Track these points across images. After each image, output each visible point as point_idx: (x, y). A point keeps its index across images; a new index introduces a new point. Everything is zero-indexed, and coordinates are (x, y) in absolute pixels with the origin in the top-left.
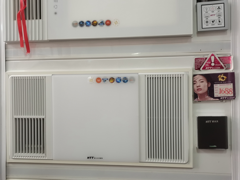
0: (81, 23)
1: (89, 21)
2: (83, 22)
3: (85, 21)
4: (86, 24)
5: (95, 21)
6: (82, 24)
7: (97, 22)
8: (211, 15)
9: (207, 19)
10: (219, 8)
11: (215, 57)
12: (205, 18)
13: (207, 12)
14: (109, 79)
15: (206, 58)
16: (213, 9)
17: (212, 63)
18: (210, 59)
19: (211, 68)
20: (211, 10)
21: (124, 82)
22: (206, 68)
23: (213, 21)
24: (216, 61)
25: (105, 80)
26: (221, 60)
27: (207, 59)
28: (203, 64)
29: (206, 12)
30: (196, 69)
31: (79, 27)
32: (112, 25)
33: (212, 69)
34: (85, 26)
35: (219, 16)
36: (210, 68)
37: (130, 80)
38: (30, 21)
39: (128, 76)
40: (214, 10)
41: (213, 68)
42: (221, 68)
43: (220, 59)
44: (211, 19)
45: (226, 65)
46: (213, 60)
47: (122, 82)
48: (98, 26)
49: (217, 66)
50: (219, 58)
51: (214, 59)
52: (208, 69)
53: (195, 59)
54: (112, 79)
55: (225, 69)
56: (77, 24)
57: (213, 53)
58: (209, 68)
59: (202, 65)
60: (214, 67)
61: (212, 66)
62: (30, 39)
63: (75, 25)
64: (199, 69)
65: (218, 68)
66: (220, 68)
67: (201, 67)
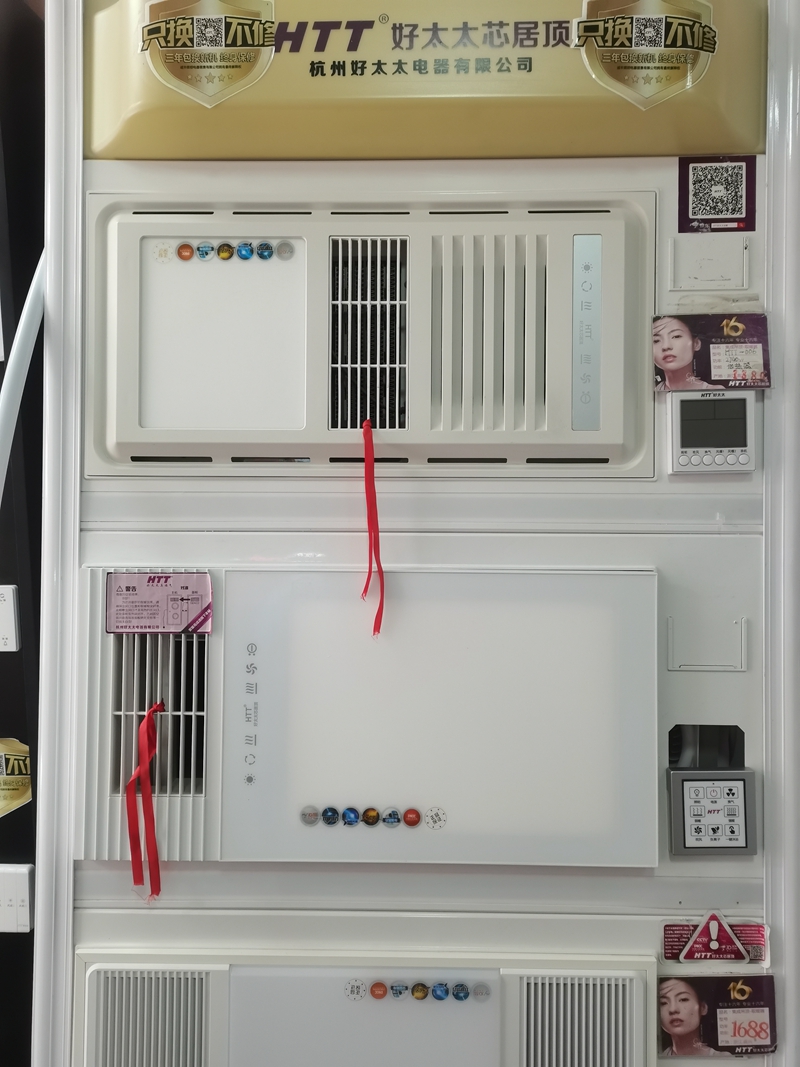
0: (330, 814)
1: (352, 810)
2: (334, 811)
3: (341, 809)
4: (344, 816)
5: (373, 809)
6: (330, 816)
7: (378, 814)
8: (710, 812)
9: (699, 821)
10: (731, 792)
11: (720, 925)
12: (694, 819)
13: (699, 802)
14: (410, 987)
15: (696, 927)
16: (714, 794)
17: (711, 940)
18: (706, 930)
19: (709, 954)
20: (709, 796)
21: (457, 997)
22: (697, 955)
23: (714, 831)
24: (723, 937)
25: (397, 991)
26: (736, 934)
27: (699, 929)
28: (686, 943)
29: (695, 802)
30: (667, 958)
31: (321, 825)
32: (422, 826)
33: (711, 958)
34: (341, 823)
35: (731, 814)
36: (706, 956)
37: (476, 994)
38: (166, 798)
39: (470, 978)
40: (719, 796)
41: (713, 956)
42: (736, 958)
43: (733, 930)
44: (709, 821)
45: (750, 948)
46: (714, 934)
47: (451, 997)
48: (381, 825)
49: (726, 952)
50: (731, 926)
51: (719, 930)
52: (701, 958)
53: (666, 926)
54: (421, 989)
55: (747, 960)
56: (316, 815)
57: (716, 912)
58: (703, 954)
59: (684, 946)
60: (719, 954)
61: (710, 950)
62: (164, 856)
63: (309, 818)
64: (675, 957)
65: (729, 956)
66: (733, 956)
67: (681, 950)
